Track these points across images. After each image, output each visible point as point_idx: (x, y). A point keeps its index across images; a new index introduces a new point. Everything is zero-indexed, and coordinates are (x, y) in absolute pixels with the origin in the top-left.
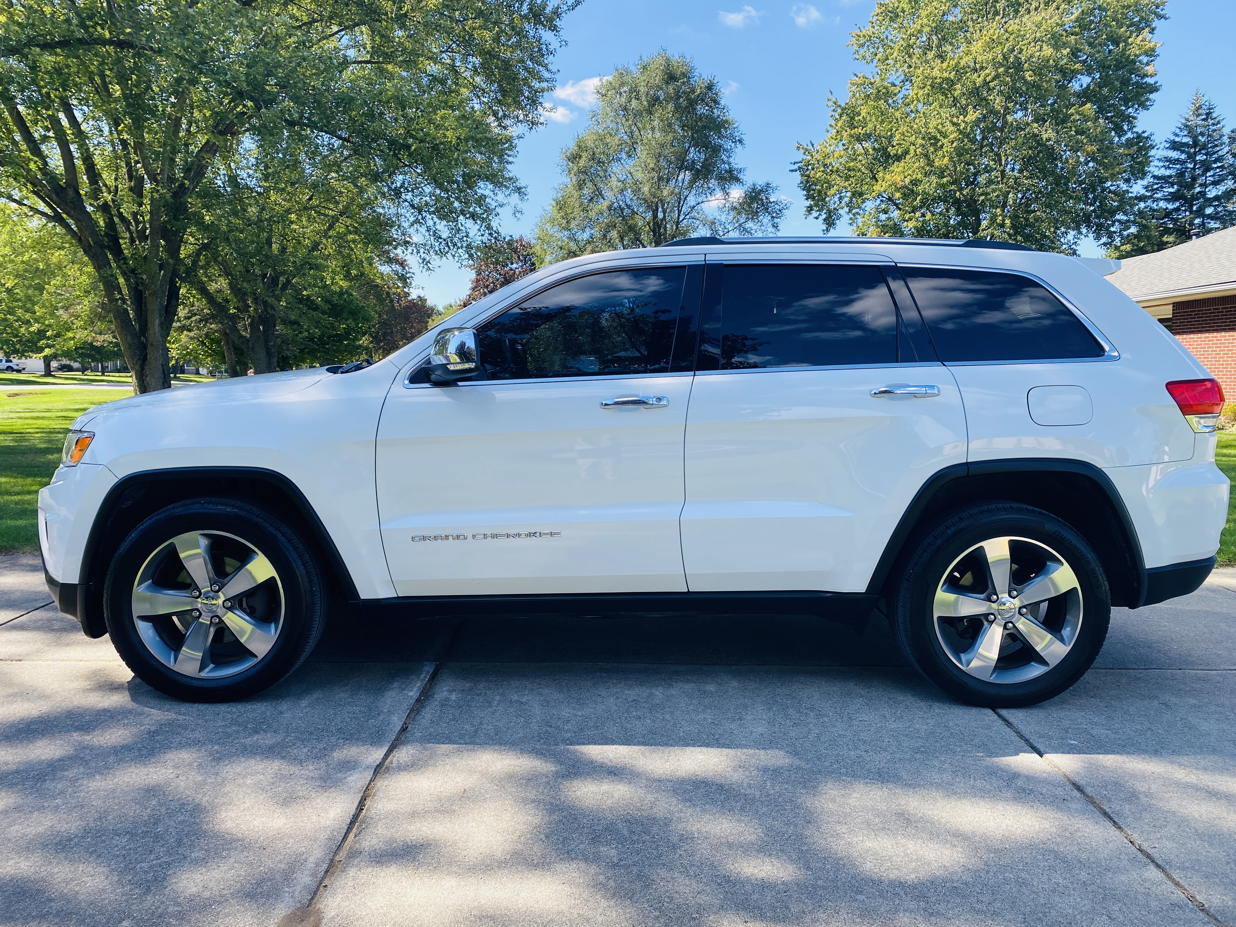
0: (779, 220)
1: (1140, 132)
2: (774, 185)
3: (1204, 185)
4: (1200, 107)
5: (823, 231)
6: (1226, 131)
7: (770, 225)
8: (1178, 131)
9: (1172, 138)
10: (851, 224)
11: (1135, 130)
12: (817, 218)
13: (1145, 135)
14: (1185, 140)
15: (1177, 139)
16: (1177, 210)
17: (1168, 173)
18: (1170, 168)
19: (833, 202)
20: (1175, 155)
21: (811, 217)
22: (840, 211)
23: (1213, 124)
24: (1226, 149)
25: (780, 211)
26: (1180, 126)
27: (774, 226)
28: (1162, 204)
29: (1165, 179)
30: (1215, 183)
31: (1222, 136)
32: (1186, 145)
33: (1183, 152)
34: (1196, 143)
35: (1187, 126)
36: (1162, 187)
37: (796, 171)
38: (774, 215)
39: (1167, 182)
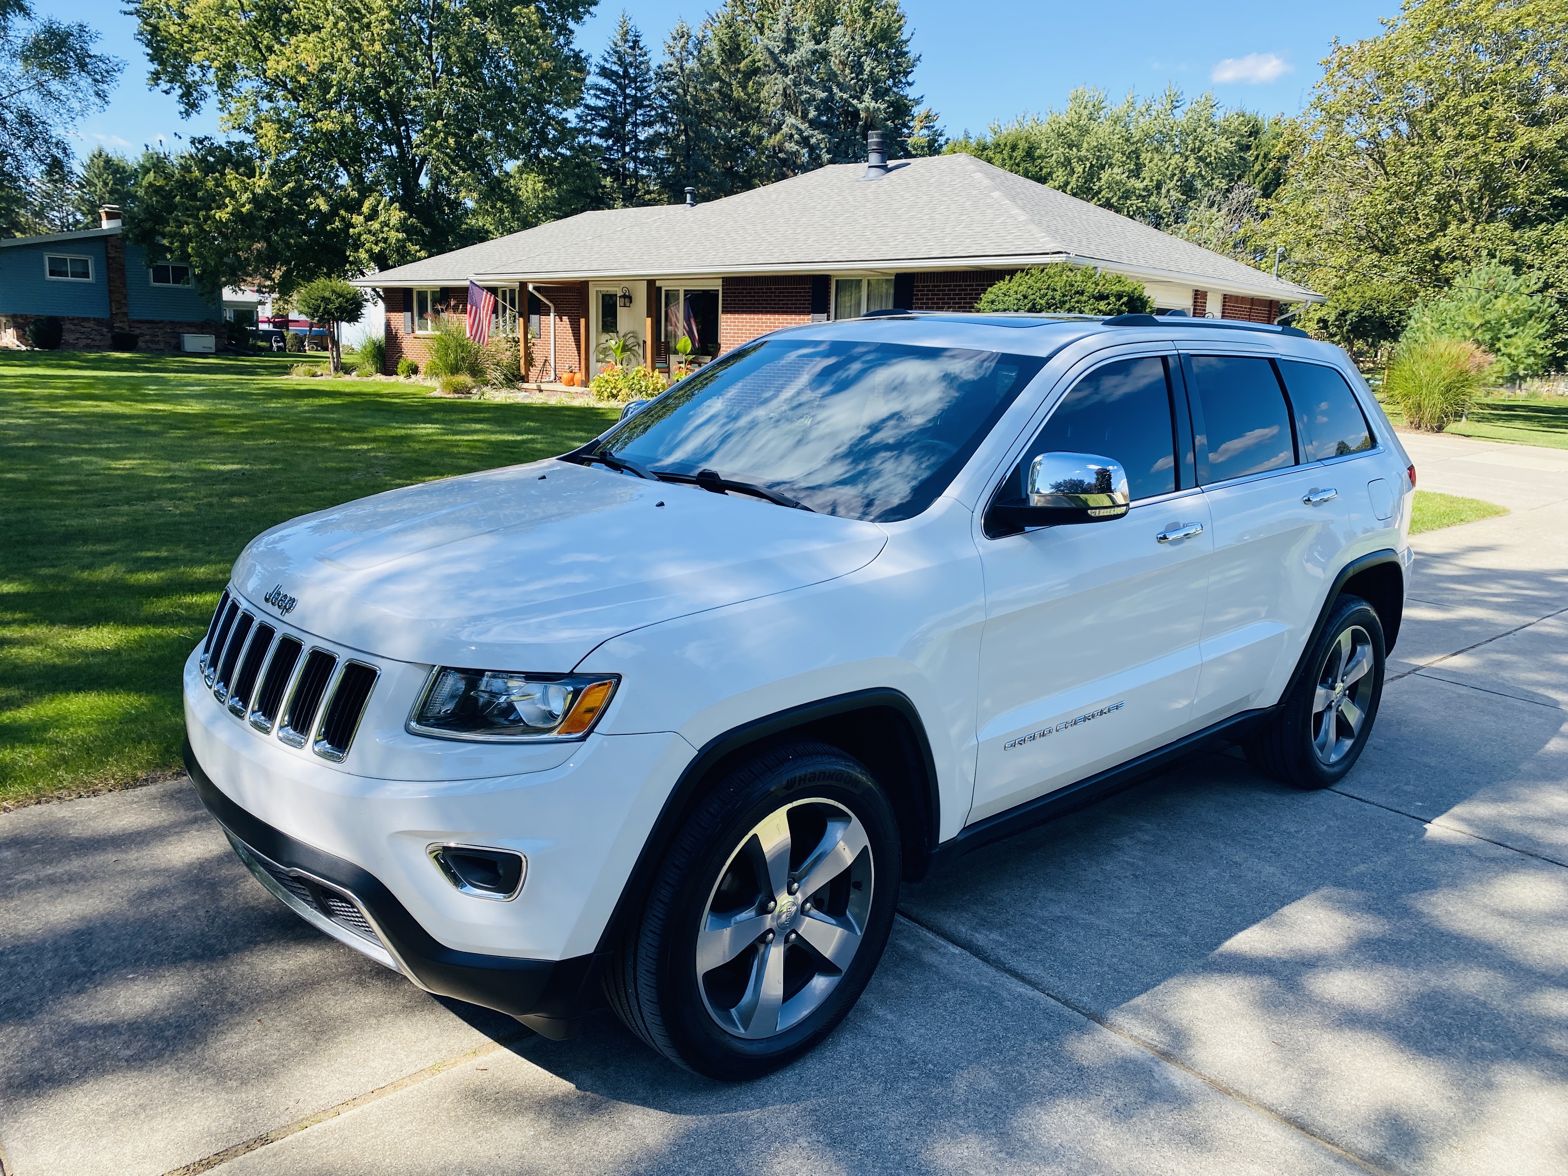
0: (105, 86)
1: (577, 50)
2: (92, 28)
3: (635, 124)
4: (627, 32)
5: (181, 113)
6: (653, 65)
7: (91, 92)
8: (606, 56)
9: (602, 63)
10: (221, 110)
11: (571, 47)
12: (167, 92)
13: (583, 55)
14: (615, 68)
15: (608, 66)
16: (609, 148)
17: (600, 103)
18: (600, 98)
19: (193, 74)
20: (605, 83)
21: (158, 90)
22: (206, 88)
23: (640, 55)
24: (654, 87)
25: (107, 72)
26: (608, 49)
27: (97, 94)
28: (595, 140)
29: (598, 112)
30: (644, 124)
31: (648, 70)
32: (615, 73)
33: (614, 82)
34: (626, 74)
35: (616, 52)
36: (593, 119)
37: (131, 14)
38: (98, 77)
39: (598, 114)
